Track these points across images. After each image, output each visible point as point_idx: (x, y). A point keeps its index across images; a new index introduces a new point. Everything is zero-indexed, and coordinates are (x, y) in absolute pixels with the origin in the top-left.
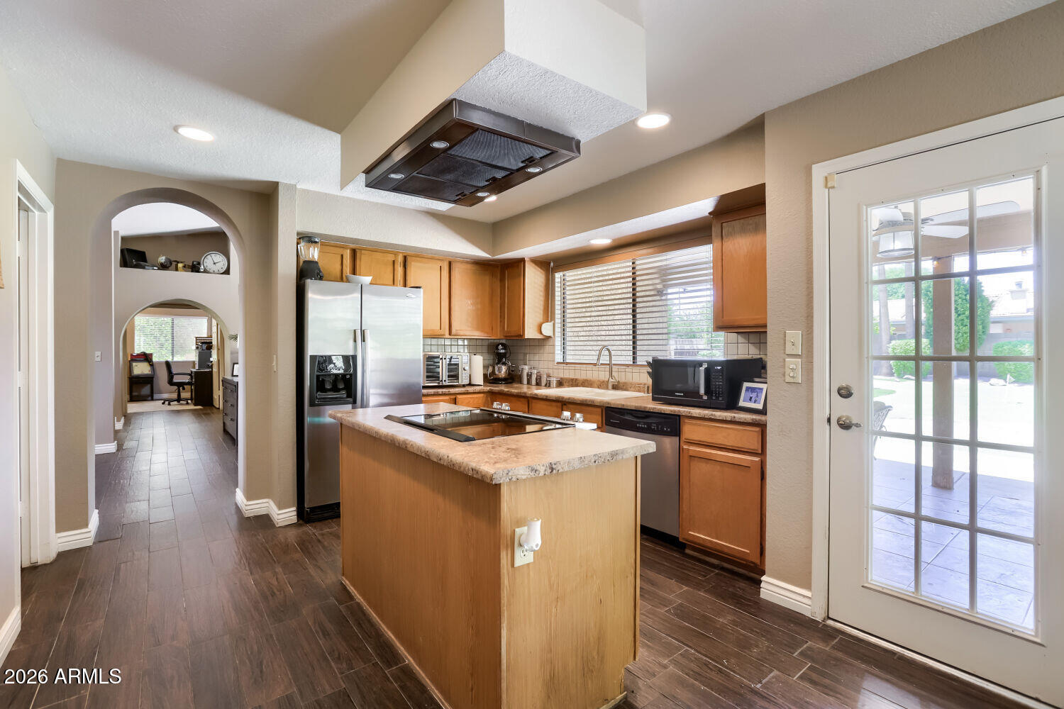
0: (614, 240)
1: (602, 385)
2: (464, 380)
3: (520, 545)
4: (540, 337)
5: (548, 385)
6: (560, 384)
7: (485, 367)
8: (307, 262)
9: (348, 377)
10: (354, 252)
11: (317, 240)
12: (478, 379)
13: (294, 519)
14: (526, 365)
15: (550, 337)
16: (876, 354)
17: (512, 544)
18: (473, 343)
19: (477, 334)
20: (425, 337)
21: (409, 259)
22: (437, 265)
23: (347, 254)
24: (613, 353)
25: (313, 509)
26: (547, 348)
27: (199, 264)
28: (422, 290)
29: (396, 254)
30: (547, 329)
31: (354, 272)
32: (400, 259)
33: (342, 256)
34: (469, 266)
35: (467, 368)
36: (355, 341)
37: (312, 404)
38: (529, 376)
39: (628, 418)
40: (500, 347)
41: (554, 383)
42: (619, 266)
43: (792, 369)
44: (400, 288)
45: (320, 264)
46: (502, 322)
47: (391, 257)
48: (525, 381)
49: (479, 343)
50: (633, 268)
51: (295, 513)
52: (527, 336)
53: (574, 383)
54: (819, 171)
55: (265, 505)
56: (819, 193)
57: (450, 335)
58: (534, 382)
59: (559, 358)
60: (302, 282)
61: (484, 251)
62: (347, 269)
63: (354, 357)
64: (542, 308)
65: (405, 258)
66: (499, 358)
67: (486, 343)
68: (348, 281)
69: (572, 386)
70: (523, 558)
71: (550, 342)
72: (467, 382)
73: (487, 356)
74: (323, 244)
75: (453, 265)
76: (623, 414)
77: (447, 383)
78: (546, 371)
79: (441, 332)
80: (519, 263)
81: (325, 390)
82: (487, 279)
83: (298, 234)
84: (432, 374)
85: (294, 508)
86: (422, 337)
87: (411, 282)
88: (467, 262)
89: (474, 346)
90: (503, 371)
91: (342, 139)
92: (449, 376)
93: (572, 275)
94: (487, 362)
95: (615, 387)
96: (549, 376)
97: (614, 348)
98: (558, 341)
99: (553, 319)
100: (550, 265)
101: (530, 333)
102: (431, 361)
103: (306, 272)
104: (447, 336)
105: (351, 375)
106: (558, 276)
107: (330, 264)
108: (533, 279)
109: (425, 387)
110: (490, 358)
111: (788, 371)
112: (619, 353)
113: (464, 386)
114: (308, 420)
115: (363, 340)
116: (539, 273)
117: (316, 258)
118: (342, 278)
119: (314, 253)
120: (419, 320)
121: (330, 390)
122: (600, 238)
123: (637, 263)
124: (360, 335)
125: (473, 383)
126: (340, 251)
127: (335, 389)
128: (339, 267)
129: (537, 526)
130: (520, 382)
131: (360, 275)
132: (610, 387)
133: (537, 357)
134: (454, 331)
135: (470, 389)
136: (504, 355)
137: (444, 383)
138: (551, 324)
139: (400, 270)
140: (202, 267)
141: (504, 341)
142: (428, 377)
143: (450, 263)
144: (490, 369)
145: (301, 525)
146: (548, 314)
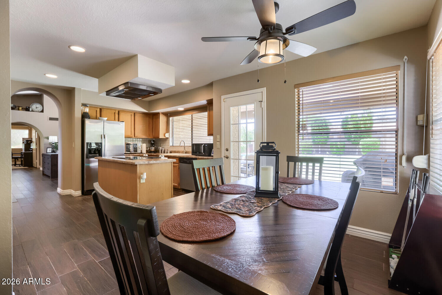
0: (185, 109)
1: (183, 152)
2: (139, 151)
3: (142, 178)
4: (164, 138)
5: (167, 153)
6: (171, 152)
7: (147, 148)
8: (84, 113)
9: (99, 149)
10: (101, 110)
11: (88, 106)
12: (144, 151)
13: (81, 194)
14: (161, 147)
15: (168, 138)
16: (232, 141)
17: (140, 178)
18: (143, 140)
19: (144, 137)
20: (125, 137)
21: (120, 112)
22: (130, 114)
23: (98, 110)
24: (185, 143)
25: (87, 191)
26: (167, 141)
27: (29, 108)
28: (124, 122)
29: (115, 110)
30: (167, 135)
31: (101, 116)
32: (117, 112)
33: (96, 111)
34: (141, 115)
35: (140, 148)
36: (102, 138)
37: (87, 158)
38: (162, 150)
39: (185, 160)
40: (152, 141)
41: (169, 152)
42: (188, 116)
43: (218, 145)
44: (117, 122)
45: (89, 113)
46: (153, 132)
47: (114, 111)
48: (160, 152)
49: (145, 140)
50: (192, 117)
51: (81, 192)
52: (160, 137)
53: (175, 152)
54: (223, 97)
55: (70, 191)
56: (223, 103)
57: (134, 137)
58: (163, 152)
59: (171, 144)
60: (83, 119)
61: (145, 110)
62: (98, 115)
63: (101, 143)
64: (165, 128)
65: (119, 112)
66: (152, 145)
67: (148, 140)
68: (99, 119)
69: (174, 153)
70: (143, 181)
71: (168, 139)
72: (140, 152)
73: (148, 144)
74: (90, 107)
75: (136, 114)
76: (184, 159)
77: (133, 153)
78: (167, 149)
79: (131, 136)
80: (157, 114)
81: (91, 154)
82: (147, 118)
83: (82, 104)
84: (128, 149)
85: (81, 191)
86: (124, 137)
87: (121, 120)
88: (141, 113)
89: (144, 141)
90: (153, 149)
91: (99, 80)
92: (134, 150)
93: (175, 118)
94: (148, 146)
95: (186, 153)
96: (167, 150)
97: (186, 141)
98: (171, 139)
99: (169, 132)
100: (168, 115)
101: (161, 136)
102: (127, 145)
103: (85, 116)
104: (133, 137)
105: (100, 149)
106: (171, 118)
107: (92, 113)
108: (162, 119)
109: (125, 154)
110: (149, 145)
111: (217, 145)
112: (187, 143)
113: (139, 153)
114: (85, 165)
115: (104, 138)
116: (165, 117)
117: (88, 111)
118: (96, 118)
119: (87, 110)
120: (123, 132)
121: (93, 154)
122: (181, 108)
123: (193, 115)
124: (103, 136)
125: (143, 152)
126: (96, 109)
127: (95, 153)
128: (96, 114)
129: (145, 174)
130: (159, 152)
131: (103, 117)
132: (184, 153)
133: (164, 144)
134: (136, 136)
135: (141, 154)
136: (154, 144)
137: (132, 153)
138: (168, 134)
139: (117, 116)
140: (31, 109)
141: (154, 139)
142: (126, 150)
143: (134, 113)
144: (149, 148)
145: (83, 196)
146: (167, 130)
